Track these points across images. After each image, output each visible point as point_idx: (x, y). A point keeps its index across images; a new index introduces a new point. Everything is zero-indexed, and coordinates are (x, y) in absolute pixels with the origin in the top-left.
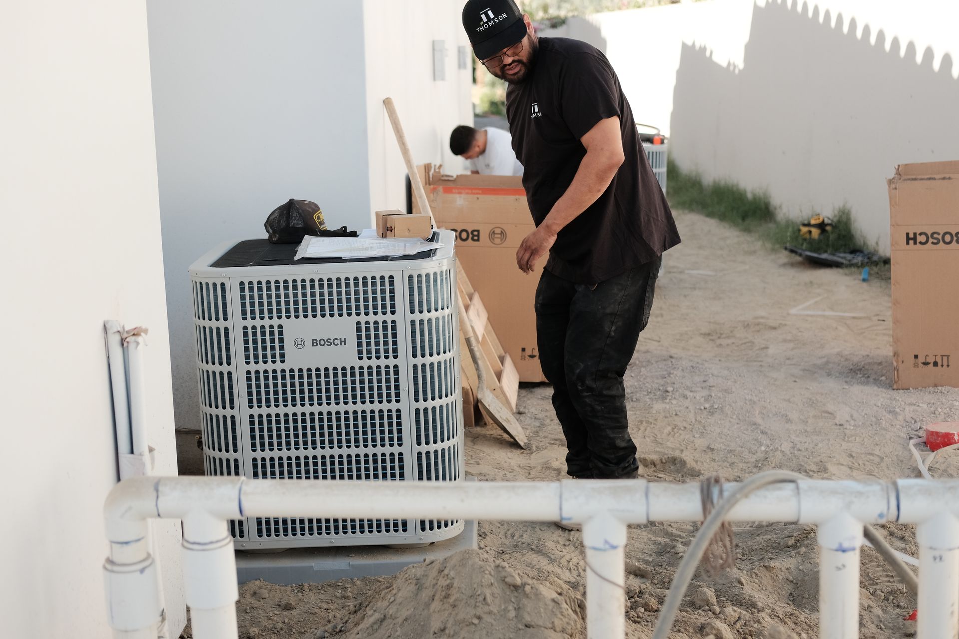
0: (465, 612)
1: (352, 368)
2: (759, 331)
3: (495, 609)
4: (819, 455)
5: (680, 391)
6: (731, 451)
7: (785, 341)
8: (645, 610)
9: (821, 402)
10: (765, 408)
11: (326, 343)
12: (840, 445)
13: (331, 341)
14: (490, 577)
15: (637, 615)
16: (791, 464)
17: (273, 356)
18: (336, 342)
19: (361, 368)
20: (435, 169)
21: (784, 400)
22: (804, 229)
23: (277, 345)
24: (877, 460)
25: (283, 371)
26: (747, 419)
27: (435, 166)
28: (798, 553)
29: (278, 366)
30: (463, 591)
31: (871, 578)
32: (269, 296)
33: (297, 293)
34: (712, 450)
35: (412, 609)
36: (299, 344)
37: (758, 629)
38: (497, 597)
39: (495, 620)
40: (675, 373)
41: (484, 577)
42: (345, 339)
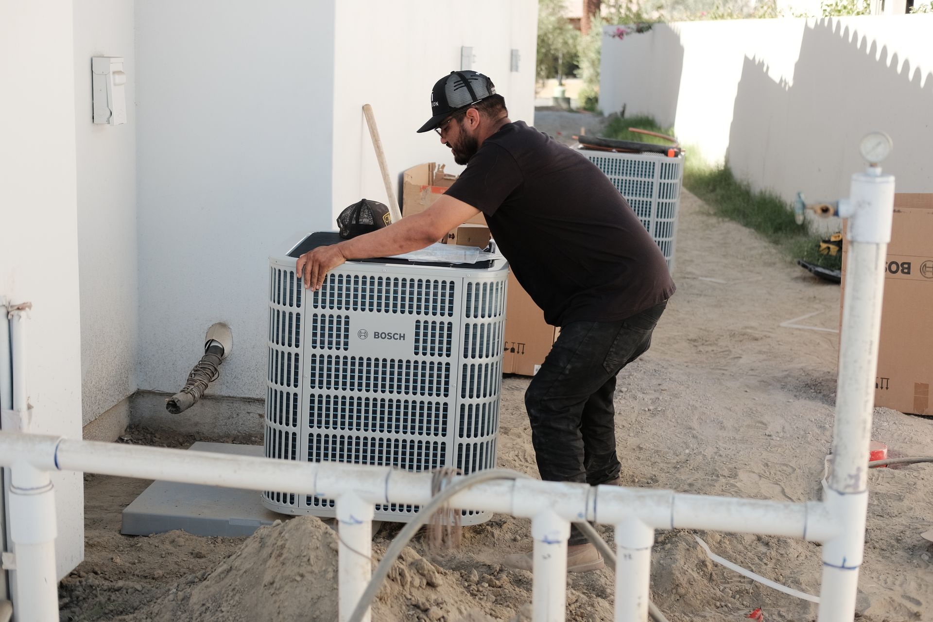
0: (291, 570)
1: (408, 362)
2: (741, 341)
3: (316, 570)
4: (736, 462)
5: (633, 392)
6: (657, 451)
7: (760, 352)
8: (489, 586)
9: (760, 413)
10: (705, 414)
11: (387, 336)
12: (760, 454)
13: (392, 335)
14: (317, 541)
15: (476, 589)
16: (707, 468)
17: (338, 343)
18: (396, 336)
19: (416, 362)
20: (439, 168)
21: (726, 408)
22: (824, 246)
23: (342, 333)
24: (789, 470)
25: (345, 358)
26: (684, 423)
27: (439, 165)
28: (663, 549)
29: (342, 353)
30: (292, 551)
31: (725, 577)
32: (340, 289)
33: (366, 288)
34: (641, 449)
35: (252, 564)
36: (363, 334)
37: (590, 612)
38: (320, 560)
39: (315, 579)
40: (635, 374)
41: (311, 541)
42: (404, 334)
